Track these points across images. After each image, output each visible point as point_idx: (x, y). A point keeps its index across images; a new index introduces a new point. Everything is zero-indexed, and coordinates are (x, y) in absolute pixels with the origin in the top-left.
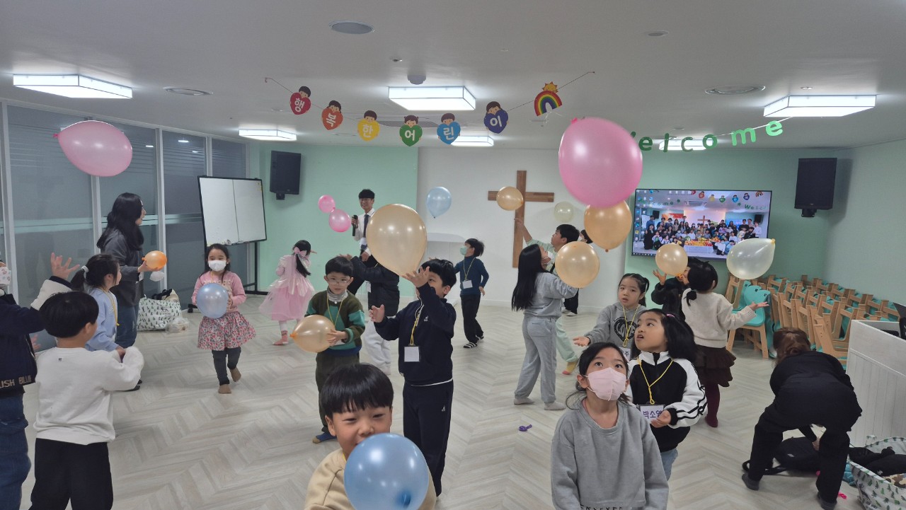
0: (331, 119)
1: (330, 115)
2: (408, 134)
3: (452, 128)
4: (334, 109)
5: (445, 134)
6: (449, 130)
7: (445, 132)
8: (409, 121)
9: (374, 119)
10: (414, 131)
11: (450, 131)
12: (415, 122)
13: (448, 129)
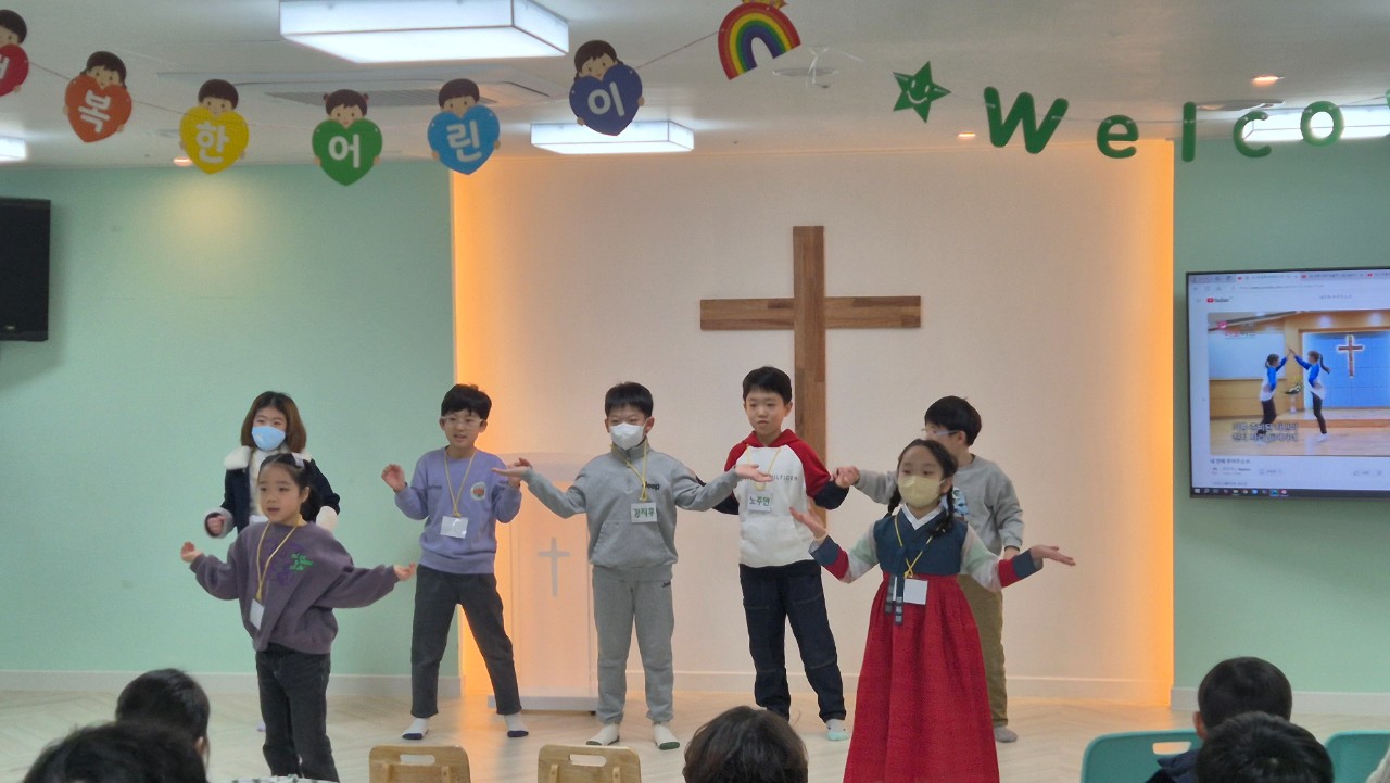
0: (96, 109)
1: (90, 96)
2: (339, 148)
3: (473, 125)
4: (105, 77)
5: (453, 144)
6: (463, 133)
7: (452, 139)
8: (340, 109)
9: (228, 104)
10: (356, 138)
11: (469, 135)
12: (357, 109)
13: (461, 127)
